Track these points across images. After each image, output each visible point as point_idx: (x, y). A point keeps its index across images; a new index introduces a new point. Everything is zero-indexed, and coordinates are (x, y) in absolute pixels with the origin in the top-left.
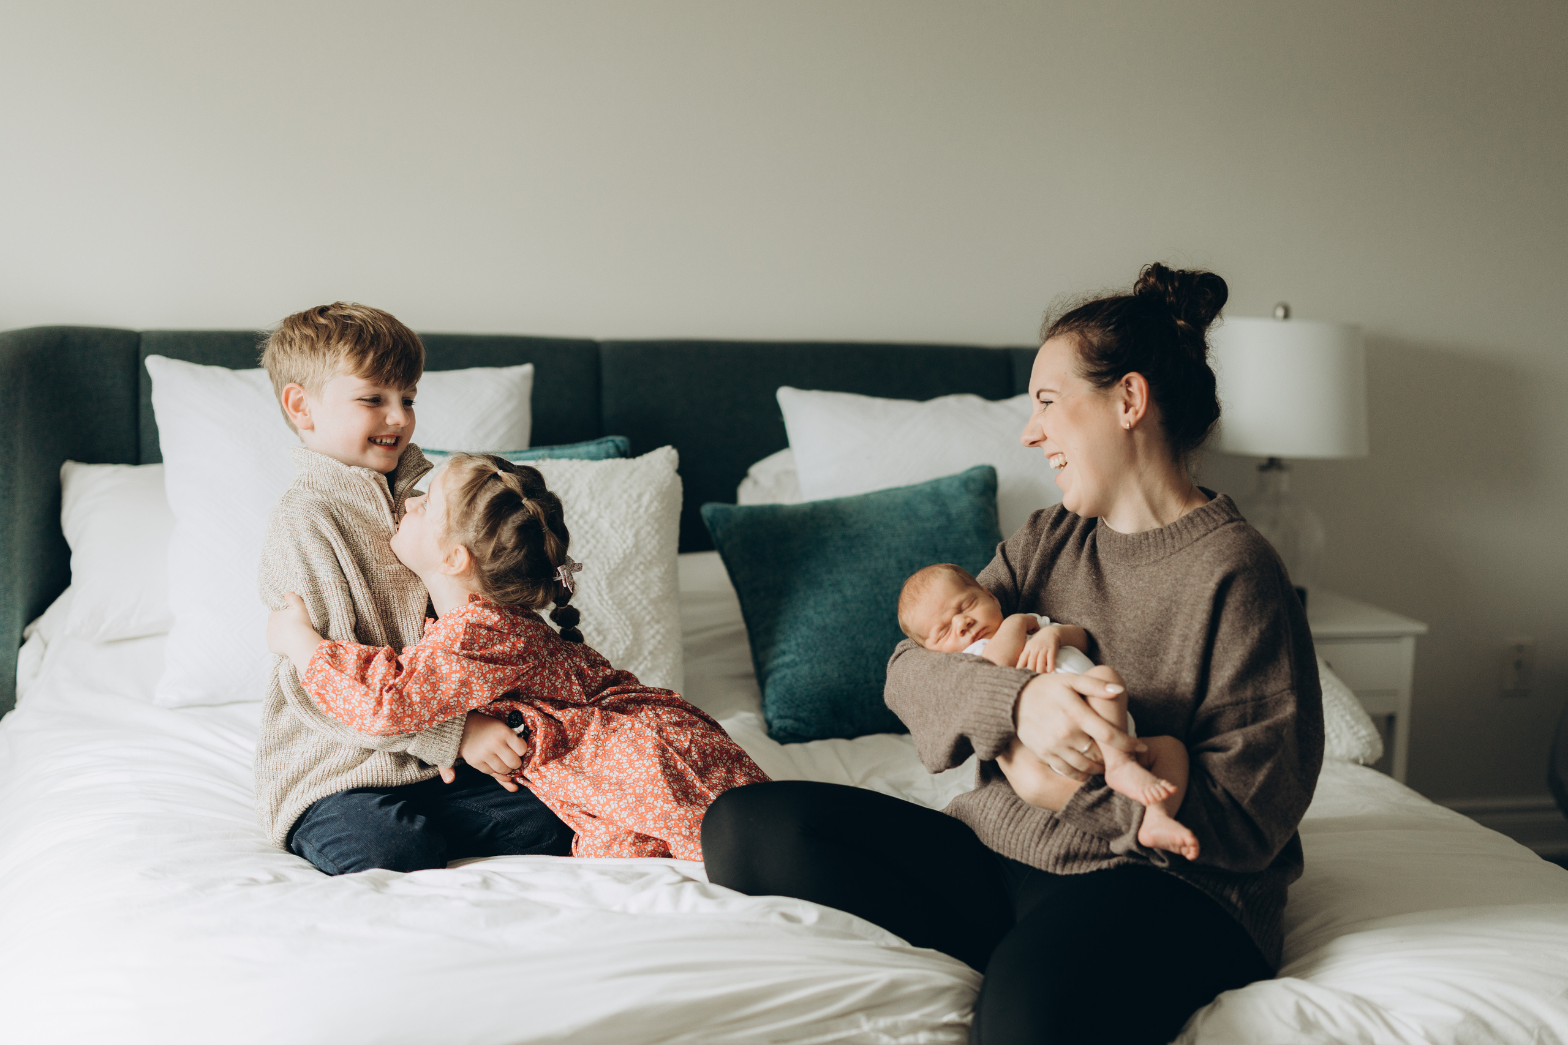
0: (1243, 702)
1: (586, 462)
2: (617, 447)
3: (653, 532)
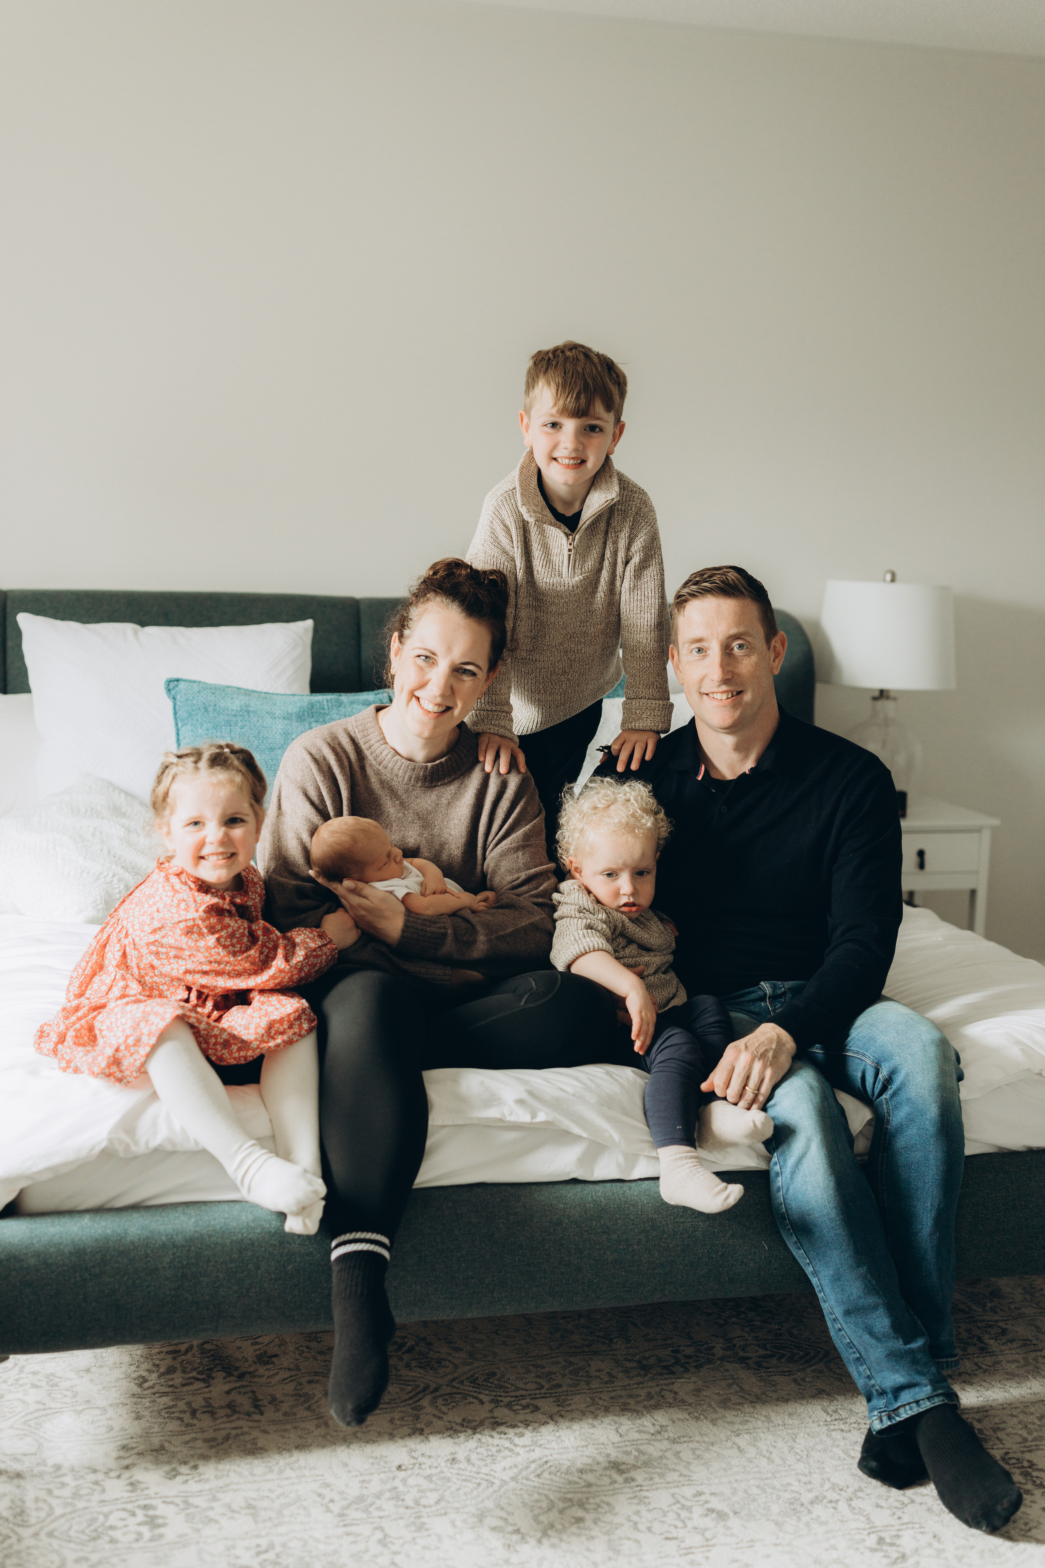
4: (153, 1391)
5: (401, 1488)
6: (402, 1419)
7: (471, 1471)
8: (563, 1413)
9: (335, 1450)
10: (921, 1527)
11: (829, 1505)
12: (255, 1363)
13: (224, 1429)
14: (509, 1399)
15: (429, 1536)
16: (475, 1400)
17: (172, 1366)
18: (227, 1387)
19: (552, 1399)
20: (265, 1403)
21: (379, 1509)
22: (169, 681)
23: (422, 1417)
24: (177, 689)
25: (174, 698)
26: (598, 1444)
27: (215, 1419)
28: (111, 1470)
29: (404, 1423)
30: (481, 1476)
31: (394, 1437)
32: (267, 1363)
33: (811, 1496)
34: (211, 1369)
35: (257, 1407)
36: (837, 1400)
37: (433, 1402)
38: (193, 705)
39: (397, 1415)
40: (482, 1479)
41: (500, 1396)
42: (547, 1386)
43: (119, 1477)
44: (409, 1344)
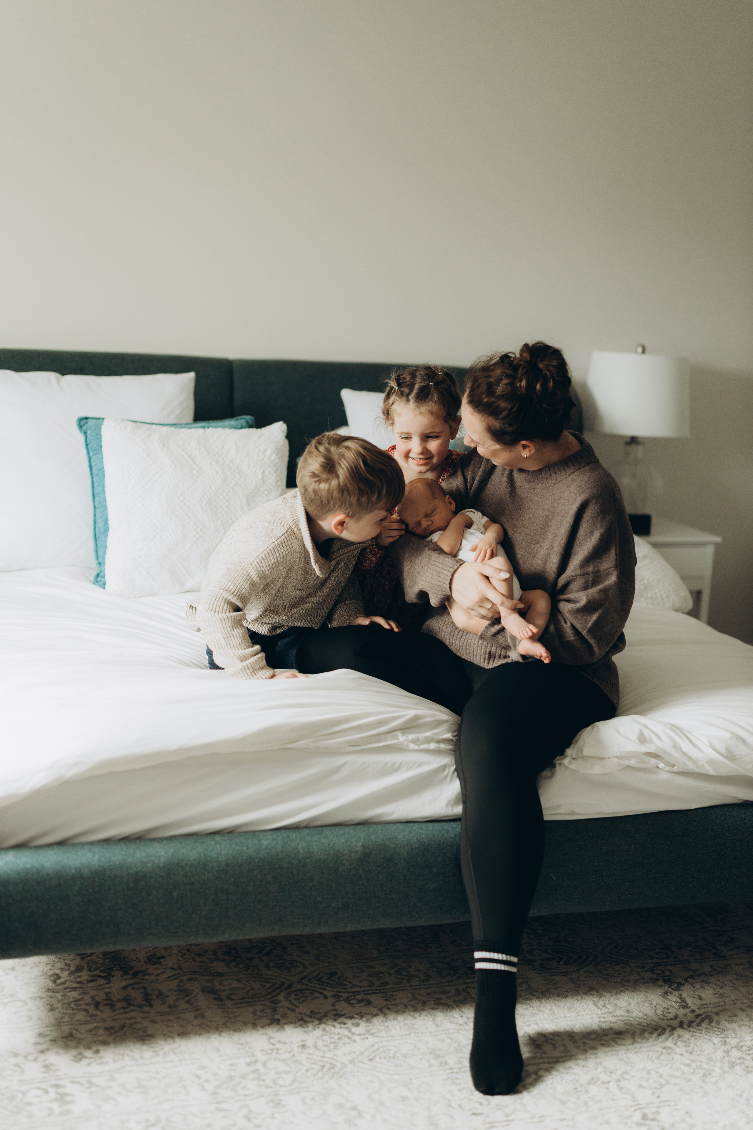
0: (587, 574)
1: (233, 430)
2: (248, 422)
3: (273, 472)
4: (64, 986)
5: (262, 1070)
6: (262, 1011)
7: (318, 1056)
8: (390, 1006)
9: (208, 1038)
10: (675, 1105)
11: (602, 1085)
12: (146, 963)
13: (121, 1019)
14: (347, 995)
15: (286, 1111)
16: (320, 996)
17: (80, 966)
18: (124, 984)
19: (381, 995)
20: (153, 997)
21: (244, 1088)
22: (81, 419)
23: (278, 1009)
25: (85, 433)
26: (418, 1033)
27: (114, 1011)
28: (29, 1054)
29: (264, 1015)
30: (325, 1059)
31: (256, 1026)
32: (156, 963)
33: (588, 1077)
34: (111, 969)
35: (147, 1000)
36: (605, 997)
37: (287, 998)
39: (258, 1008)
40: (326, 1062)
41: (340, 992)
42: (377, 983)
43: (35, 1060)
44: (268, 948)
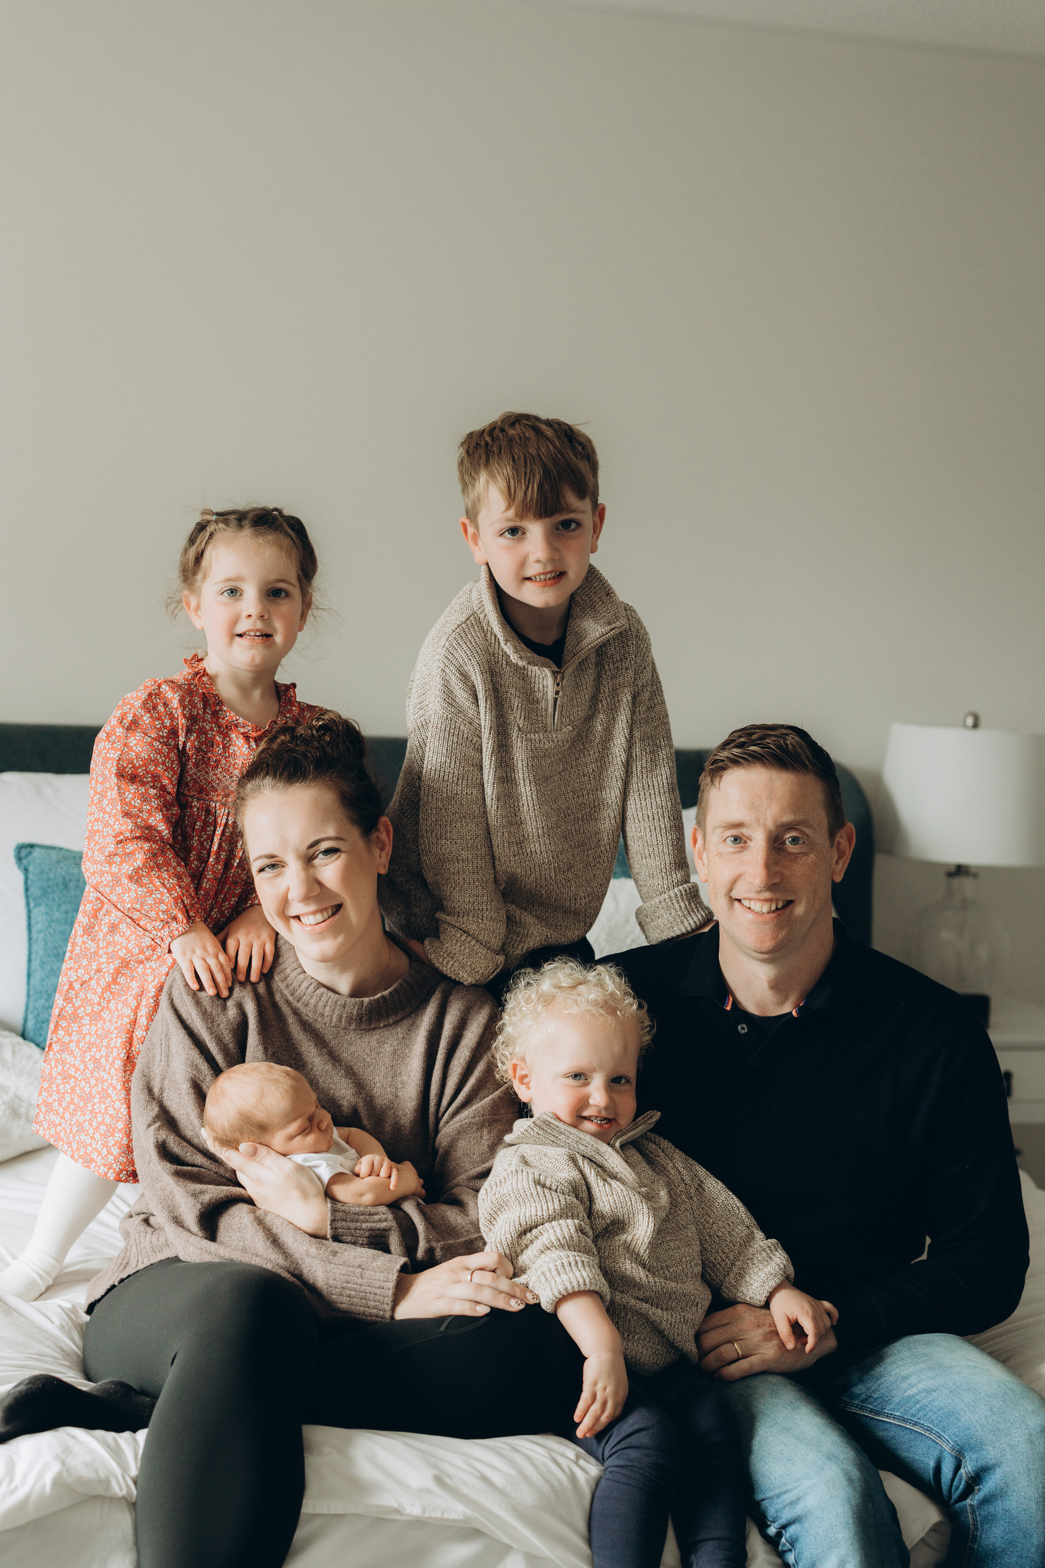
22: (20, 848)
24: (30, 858)
25: (26, 870)
38: (49, 879)
